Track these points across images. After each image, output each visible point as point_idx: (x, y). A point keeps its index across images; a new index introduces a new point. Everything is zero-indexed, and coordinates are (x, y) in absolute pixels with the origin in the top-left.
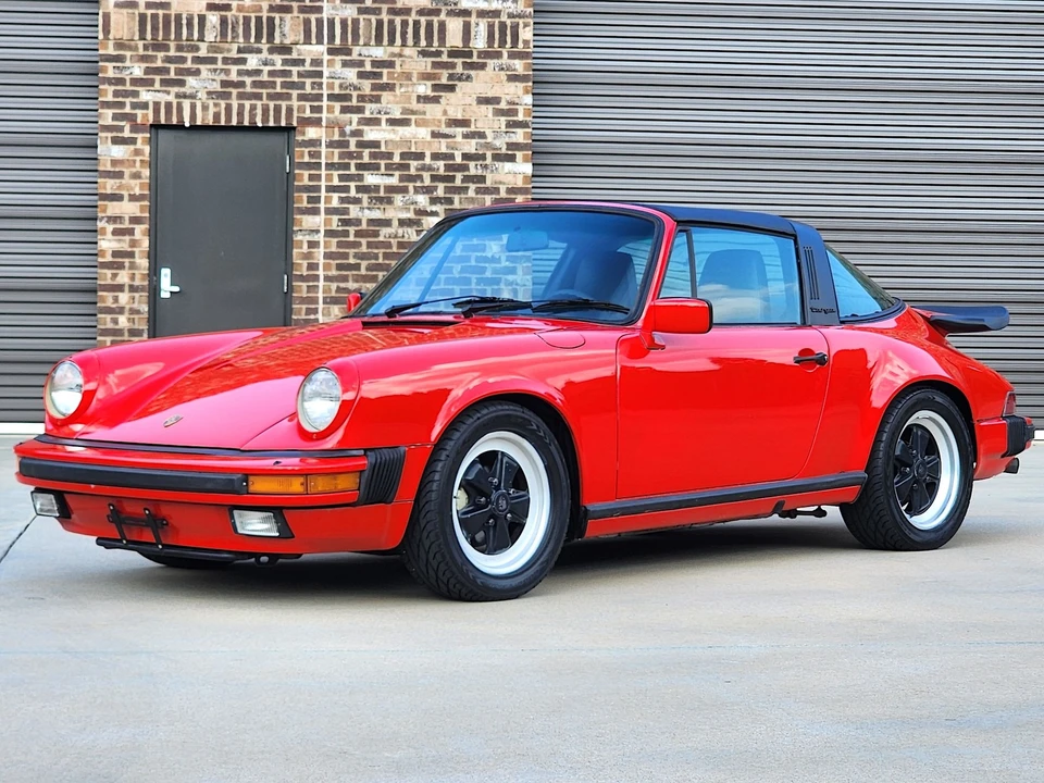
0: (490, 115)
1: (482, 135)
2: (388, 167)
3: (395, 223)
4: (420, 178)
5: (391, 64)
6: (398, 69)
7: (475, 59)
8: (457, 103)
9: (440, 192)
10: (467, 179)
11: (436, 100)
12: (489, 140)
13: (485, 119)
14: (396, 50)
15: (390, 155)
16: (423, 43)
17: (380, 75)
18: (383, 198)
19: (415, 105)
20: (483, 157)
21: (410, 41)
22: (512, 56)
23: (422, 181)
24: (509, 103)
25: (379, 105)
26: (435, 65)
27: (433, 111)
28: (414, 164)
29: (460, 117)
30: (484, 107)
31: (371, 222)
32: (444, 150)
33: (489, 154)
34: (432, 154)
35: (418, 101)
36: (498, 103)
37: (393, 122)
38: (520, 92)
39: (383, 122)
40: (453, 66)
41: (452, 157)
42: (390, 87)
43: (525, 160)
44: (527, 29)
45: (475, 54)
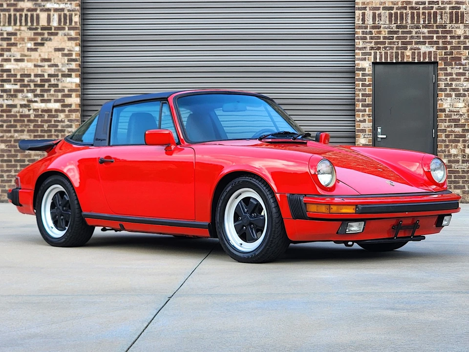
0: (60, 56)
1: (56, 65)
2: (15, 81)
3: (19, 106)
4: (29, 85)
5: (15, 34)
6: (18, 36)
7: (53, 31)
8: (46, 51)
9: (38, 92)
10: (50, 86)
11: (36, 50)
12: (60, 68)
13: (58, 58)
14: (18, 28)
15: (15, 75)
16: (29, 24)
17: (10, 39)
18: (13, 95)
19: (26, 53)
20: (57, 75)
21: (23, 24)
22: (70, 29)
23: (30, 87)
24: (69, 51)
25: (10, 53)
26: (35, 34)
27: (35, 55)
28: (26, 79)
29: (46, 57)
30: (57, 53)
31: (8, 106)
32: (40, 72)
33: (60, 74)
34: (34, 75)
35: (28, 51)
36: (64, 51)
37: (17, 60)
38: (74, 45)
39: (12, 61)
40: (43, 34)
41: (43, 76)
42: (15, 45)
43: (76, 76)
44: (76, 16)
45: (53, 28)
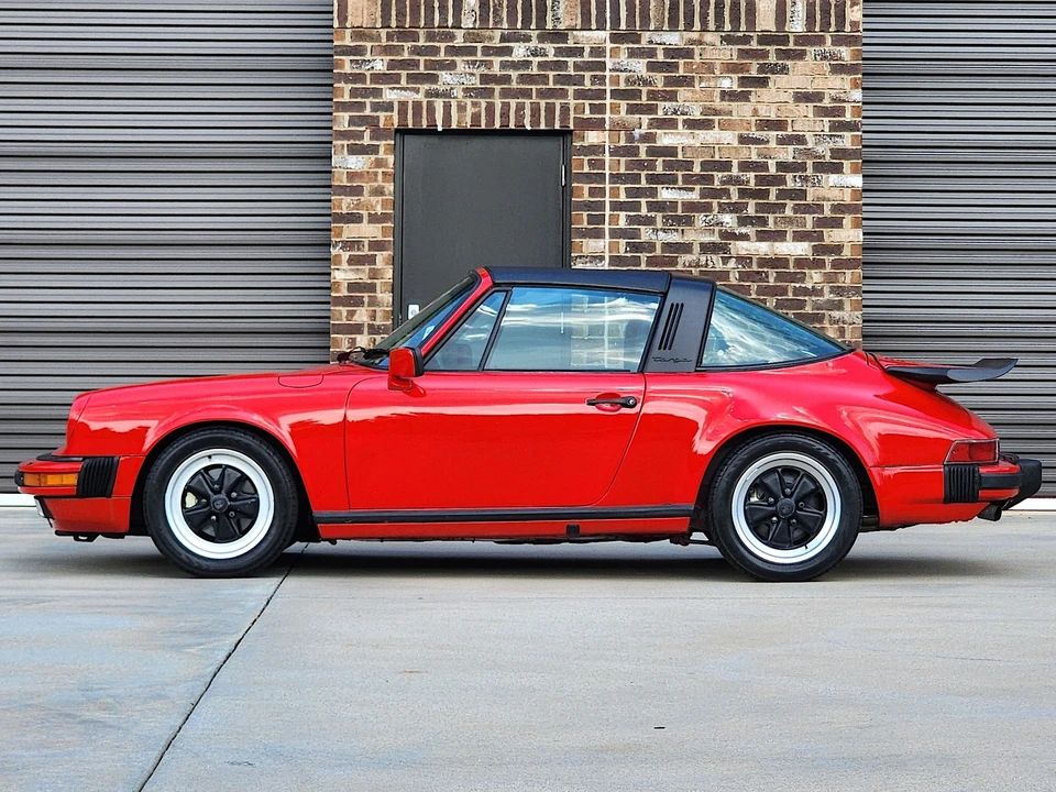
0: (811, 115)
1: (801, 140)
2: (687, 179)
3: (696, 248)
4: (726, 193)
5: (688, 54)
6: (697, 59)
7: (791, 46)
8: (773, 99)
9: (751, 211)
10: (783, 194)
11: (744, 97)
12: (810, 146)
13: (805, 120)
14: (695, 36)
15: (688, 165)
16: (728, 27)
17: (675, 67)
18: (680, 217)
19: (718, 104)
20: (803, 167)
21: (712, 26)
22: (837, 41)
23: (729, 197)
24: (834, 100)
25: (674, 103)
26: (743, 54)
27: (741, 111)
28: (718, 175)
29: (773, 117)
30: (803, 105)
31: (667, 246)
32: (754, 158)
33: (809, 163)
34: (739, 163)
35: (722, 99)
36: (821, 101)
37: (692, 124)
38: (847, 87)
39: (680, 125)
40: (765, 54)
41: (765, 167)
42: (687, 82)
43: (855, 171)
44: (856, 8)
45: (792, 39)
